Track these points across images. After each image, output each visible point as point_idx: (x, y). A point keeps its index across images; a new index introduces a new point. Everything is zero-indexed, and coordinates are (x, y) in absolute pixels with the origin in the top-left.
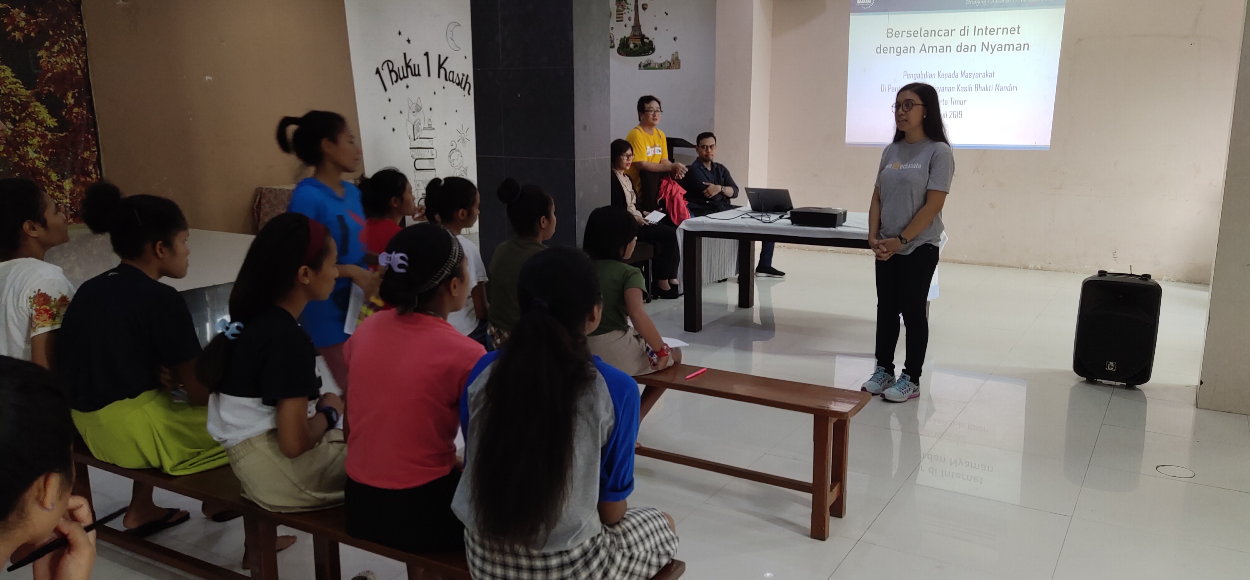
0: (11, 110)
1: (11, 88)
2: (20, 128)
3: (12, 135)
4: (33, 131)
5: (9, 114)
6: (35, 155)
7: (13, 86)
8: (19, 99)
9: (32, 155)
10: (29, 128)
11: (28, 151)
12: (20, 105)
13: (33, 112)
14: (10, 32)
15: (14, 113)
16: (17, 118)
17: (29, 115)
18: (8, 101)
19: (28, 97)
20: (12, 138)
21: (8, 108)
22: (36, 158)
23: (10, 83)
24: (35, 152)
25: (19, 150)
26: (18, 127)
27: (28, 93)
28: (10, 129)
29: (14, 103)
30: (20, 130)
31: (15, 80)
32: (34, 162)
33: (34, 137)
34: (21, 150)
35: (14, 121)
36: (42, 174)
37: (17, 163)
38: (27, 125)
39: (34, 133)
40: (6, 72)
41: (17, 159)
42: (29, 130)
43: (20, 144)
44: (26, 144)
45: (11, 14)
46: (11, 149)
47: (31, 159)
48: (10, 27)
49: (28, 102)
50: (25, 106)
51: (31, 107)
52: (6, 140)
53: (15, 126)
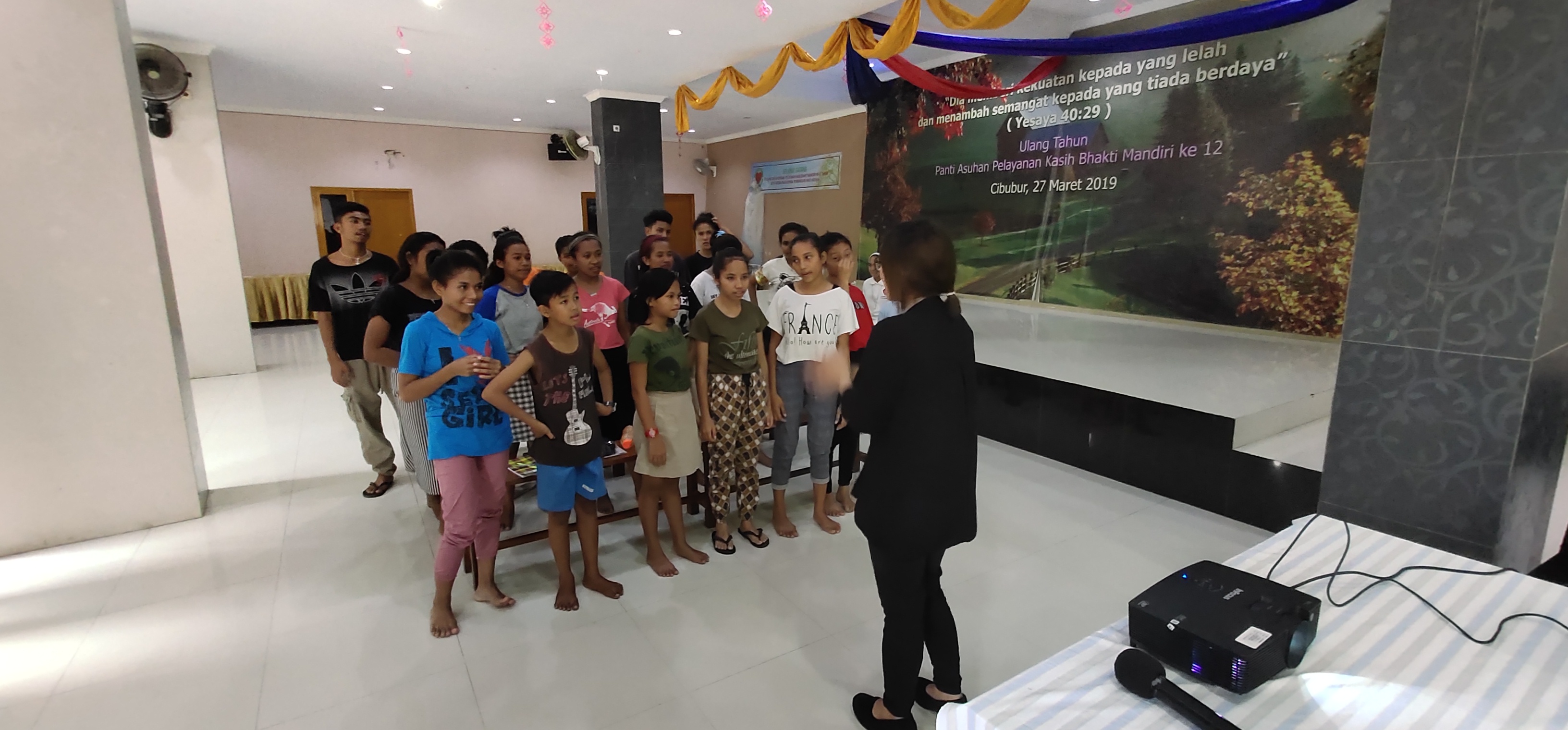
0: (1330, 231)
1: (1336, 212)
2: (1333, 247)
3: (1323, 253)
4: (1345, 250)
5: (1326, 235)
6: (1340, 272)
7: (1338, 210)
8: (1341, 221)
9: (1337, 271)
10: (1342, 247)
11: (1333, 269)
12: (1340, 226)
13: (1351, 234)
14: (1353, 160)
15: (1332, 234)
16: (1333, 238)
17: (1346, 237)
18: (1329, 222)
19: (1351, 219)
20: (1322, 256)
21: (1328, 228)
22: (1340, 275)
23: (1337, 207)
24: (1341, 269)
25: (1325, 266)
26: (1332, 246)
27: (1352, 215)
28: (1322, 247)
29: (1335, 225)
30: (1331, 249)
31: (1343, 204)
32: (1336, 279)
33: (1345, 256)
34: (1327, 267)
35: (1329, 241)
36: (1341, 290)
37: (1320, 278)
38: (1341, 244)
39: (1345, 252)
40: (1336, 197)
41: (1320, 274)
42: (1341, 249)
43: (1328, 261)
44: (1335, 261)
45: (1359, 143)
46: (1318, 265)
47: (1334, 275)
48: (1354, 156)
49: (1350, 224)
50: (1344, 227)
51: (1350, 228)
52: (1316, 256)
53: (1329, 245)
